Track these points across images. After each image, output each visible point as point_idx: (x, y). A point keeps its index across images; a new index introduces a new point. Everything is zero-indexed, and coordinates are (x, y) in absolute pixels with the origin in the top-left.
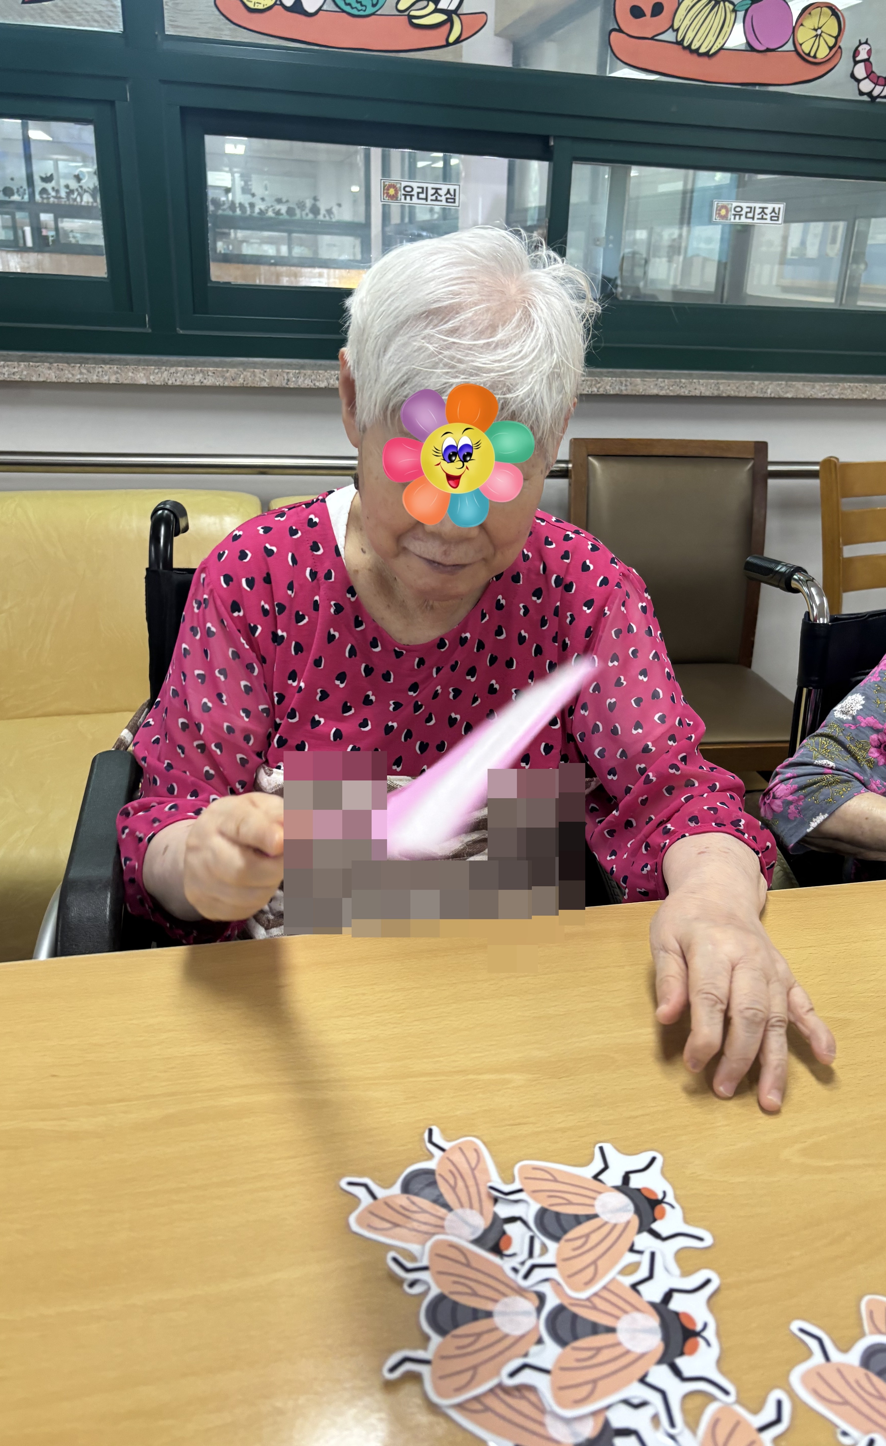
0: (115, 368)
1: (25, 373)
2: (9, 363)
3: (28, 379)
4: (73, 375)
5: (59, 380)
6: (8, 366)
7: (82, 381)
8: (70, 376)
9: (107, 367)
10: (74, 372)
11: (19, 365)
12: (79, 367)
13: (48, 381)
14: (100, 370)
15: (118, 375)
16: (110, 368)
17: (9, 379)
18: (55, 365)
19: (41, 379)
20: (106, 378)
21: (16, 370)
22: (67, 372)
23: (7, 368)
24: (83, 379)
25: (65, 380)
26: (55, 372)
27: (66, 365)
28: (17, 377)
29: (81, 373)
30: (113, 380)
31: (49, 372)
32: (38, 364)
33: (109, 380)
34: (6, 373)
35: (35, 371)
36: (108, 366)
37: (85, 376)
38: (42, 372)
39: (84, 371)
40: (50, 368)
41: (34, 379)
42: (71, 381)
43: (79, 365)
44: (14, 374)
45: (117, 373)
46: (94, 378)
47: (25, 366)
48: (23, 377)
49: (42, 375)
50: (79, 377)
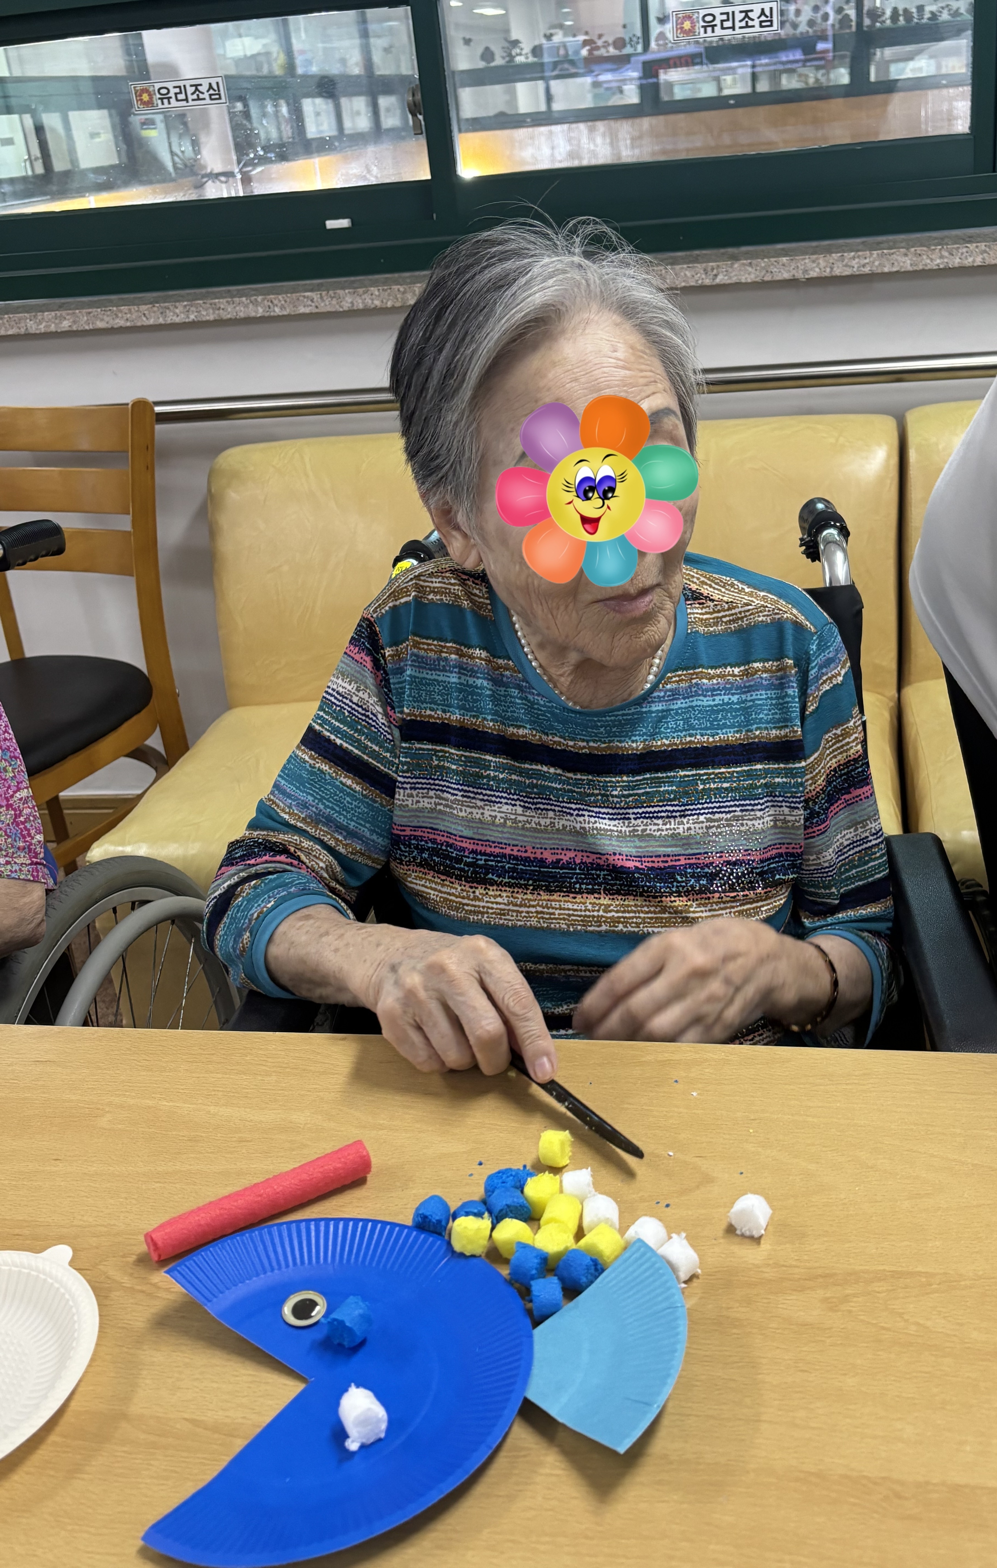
0: (982, 246)
1: (877, 263)
2: (860, 253)
3: (879, 271)
4: (932, 260)
5: (915, 268)
6: (859, 257)
7: (941, 266)
8: (928, 261)
9: (972, 246)
10: (933, 257)
11: (871, 255)
12: (940, 250)
13: (903, 270)
14: (965, 250)
15: (985, 255)
16: (977, 247)
17: (857, 273)
18: (913, 250)
19: (895, 269)
20: (970, 260)
21: (867, 261)
22: (925, 257)
23: (857, 260)
24: (942, 263)
25: (921, 267)
26: (911, 260)
27: (925, 249)
28: (867, 270)
29: (942, 257)
30: (978, 261)
31: (904, 259)
32: (892, 251)
33: (974, 261)
34: (856, 266)
35: (888, 260)
36: (974, 245)
37: (946, 260)
38: (897, 260)
39: (946, 254)
40: (906, 255)
41: (886, 270)
42: (929, 267)
43: (940, 247)
44: (864, 266)
45: (985, 252)
46: (956, 262)
47: (878, 254)
48: (874, 269)
49: (896, 264)
50: (938, 261)
